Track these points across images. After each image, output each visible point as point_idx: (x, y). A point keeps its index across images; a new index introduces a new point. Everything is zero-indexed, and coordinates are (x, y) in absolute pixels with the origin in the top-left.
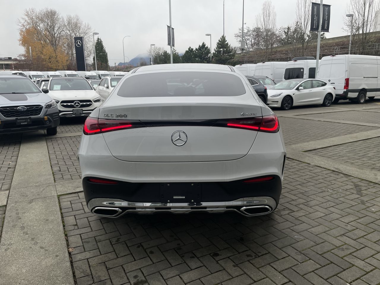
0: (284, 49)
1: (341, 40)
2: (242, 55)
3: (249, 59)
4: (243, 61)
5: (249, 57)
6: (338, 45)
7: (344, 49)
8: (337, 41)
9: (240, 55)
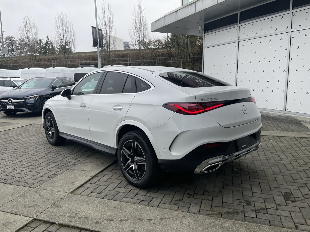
0: (46, 57)
1: (90, 54)
2: (4, 59)
3: (13, 64)
4: (7, 65)
5: (13, 62)
6: (89, 57)
7: (95, 61)
8: (88, 54)
9: (2, 60)
